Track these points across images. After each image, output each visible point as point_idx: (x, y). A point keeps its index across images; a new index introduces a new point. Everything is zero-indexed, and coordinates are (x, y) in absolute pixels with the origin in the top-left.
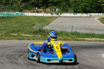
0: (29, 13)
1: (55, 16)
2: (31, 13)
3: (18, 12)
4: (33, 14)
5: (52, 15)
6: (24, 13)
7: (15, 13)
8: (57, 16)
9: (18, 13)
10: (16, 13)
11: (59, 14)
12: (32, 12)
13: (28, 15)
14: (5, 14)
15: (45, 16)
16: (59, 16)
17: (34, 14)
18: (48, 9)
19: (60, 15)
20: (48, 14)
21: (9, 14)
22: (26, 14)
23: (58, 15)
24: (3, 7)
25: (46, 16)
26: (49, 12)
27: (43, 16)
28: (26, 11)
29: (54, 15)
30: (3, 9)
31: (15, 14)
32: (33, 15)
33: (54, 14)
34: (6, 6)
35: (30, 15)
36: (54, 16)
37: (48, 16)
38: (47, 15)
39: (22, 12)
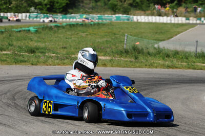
0: (143, 17)
1: (195, 22)
2: (146, 17)
3: (120, 15)
4: (150, 18)
5: (187, 21)
6: (131, 16)
7: (114, 16)
8: (198, 22)
9: (120, 17)
10: (116, 17)
11: (203, 19)
12: (148, 15)
13: (139, 21)
14: (95, 19)
15: (173, 22)
16: (201, 22)
17: (152, 18)
18: (182, 9)
19: (203, 21)
20: (180, 18)
21: (103, 17)
22: (135, 18)
23: (200, 20)
24: (91, 4)
25: (176, 22)
26: (183, 15)
27: (169, 22)
28: (137, 12)
29: (192, 20)
30: (93, 8)
31: (115, 19)
32: (151, 21)
33: (191, 18)
34: (99, 4)
35: (143, 21)
36: (191, 22)
37: (180, 22)
38: (178, 21)
39: (128, 14)
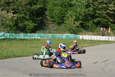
6: (78, 36)
7: (64, 35)
9: (69, 36)
13: (84, 39)
14: (50, 37)
15: (110, 40)
21: (56, 36)
22: (81, 37)
27: (107, 40)
31: (65, 37)
35: (87, 39)
